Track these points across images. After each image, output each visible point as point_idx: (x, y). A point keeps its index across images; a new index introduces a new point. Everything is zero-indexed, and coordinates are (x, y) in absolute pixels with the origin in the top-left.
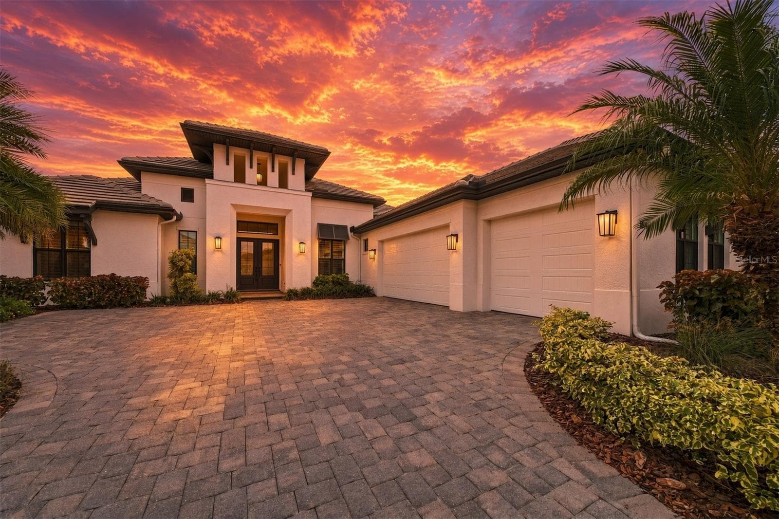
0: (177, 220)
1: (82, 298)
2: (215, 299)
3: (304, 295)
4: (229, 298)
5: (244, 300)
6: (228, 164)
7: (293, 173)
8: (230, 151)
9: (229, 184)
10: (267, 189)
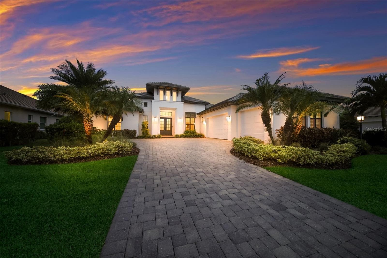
0: (143, 112)
1: (120, 135)
2: (154, 137)
3: (182, 136)
4: (159, 137)
5: (163, 137)
6: (158, 94)
7: (178, 96)
8: (159, 90)
9: (158, 101)
10: (170, 102)
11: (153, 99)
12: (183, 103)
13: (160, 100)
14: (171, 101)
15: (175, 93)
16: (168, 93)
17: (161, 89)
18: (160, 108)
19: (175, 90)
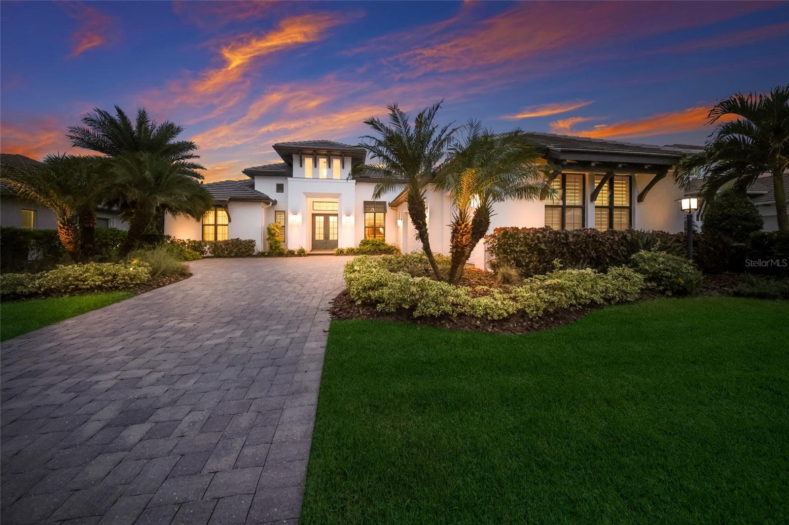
0: (272, 204)
1: (222, 251)
2: (292, 254)
3: (349, 252)
4: (300, 254)
5: (309, 255)
6: (301, 166)
7: (343, 168)
8: (303, 158)
9: (303, 180)
10: (327, 181)
11: (291, 176)
12: (355, 181)
13: (306, 177)
14: (329, 179)
15: (336, 163)
16: (322, 161)
17: (309, 155)
18: (305, 193)
19: (337, 156)
